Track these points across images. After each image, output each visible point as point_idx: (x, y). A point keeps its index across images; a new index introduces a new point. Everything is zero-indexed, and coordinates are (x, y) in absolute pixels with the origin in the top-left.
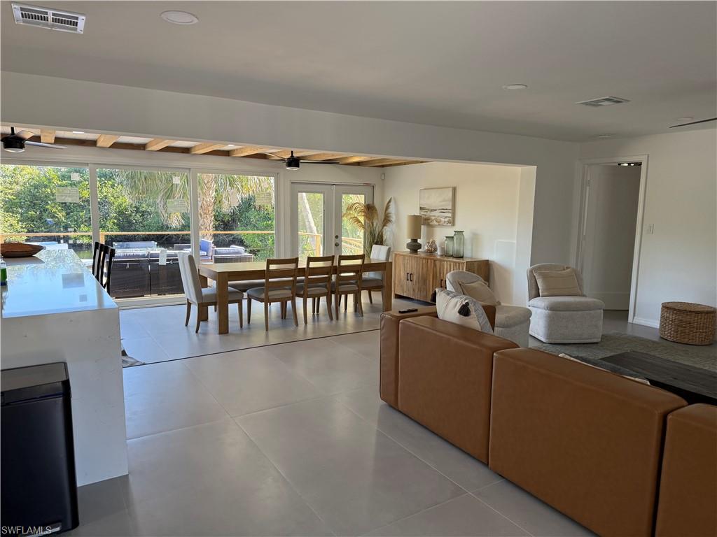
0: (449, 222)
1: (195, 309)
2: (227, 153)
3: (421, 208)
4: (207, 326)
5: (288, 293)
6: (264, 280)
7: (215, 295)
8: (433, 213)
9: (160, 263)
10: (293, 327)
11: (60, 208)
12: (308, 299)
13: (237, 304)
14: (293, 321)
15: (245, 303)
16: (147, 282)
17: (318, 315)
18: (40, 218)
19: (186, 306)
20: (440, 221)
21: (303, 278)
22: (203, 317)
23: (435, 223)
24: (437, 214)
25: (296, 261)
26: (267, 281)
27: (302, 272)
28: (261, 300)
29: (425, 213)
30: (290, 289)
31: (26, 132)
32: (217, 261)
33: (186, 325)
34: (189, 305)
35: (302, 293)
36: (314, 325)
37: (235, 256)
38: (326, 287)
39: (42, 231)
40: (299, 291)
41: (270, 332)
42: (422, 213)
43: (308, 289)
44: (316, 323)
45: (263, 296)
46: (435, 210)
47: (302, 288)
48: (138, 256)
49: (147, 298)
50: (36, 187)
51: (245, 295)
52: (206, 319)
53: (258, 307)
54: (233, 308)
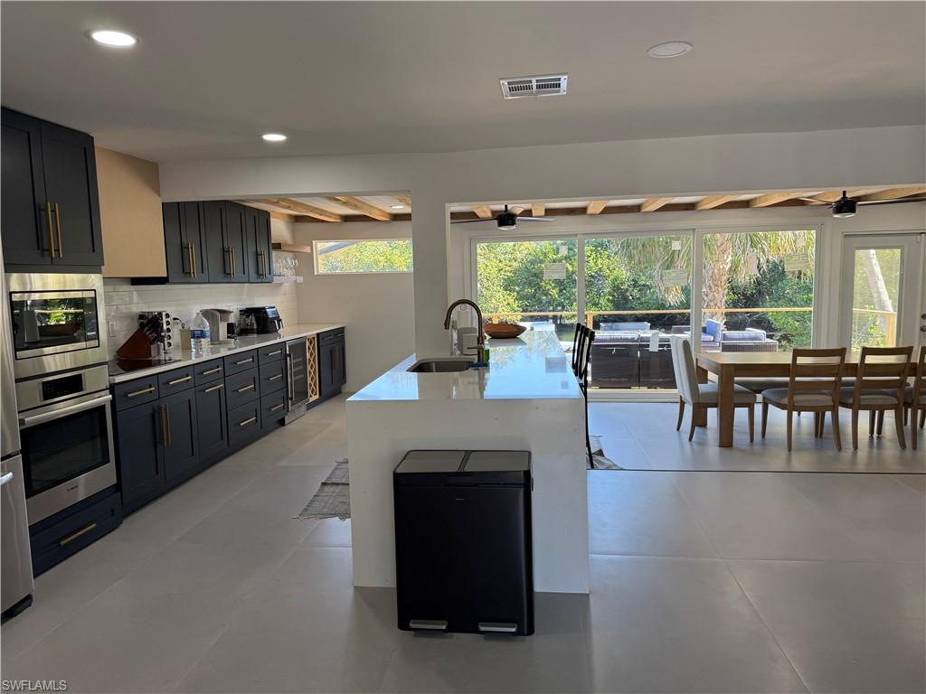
1: (689, 409)
2: (746, 204)
4: (705, 434)
5: (826, 399)
6: (787, 379)
7: (717, 394)
9: (651, 349)
10: (832, 452)
11: (553, 285)
12: (860, 412)
13: (747, 409)
14: (833, 442)
15: (758, 409)
16: (635, 371)
17: (879, 438)
18: (534, 296)
19: (678, 405)
21: (854, 378)
22: (699, 420)
25: (842, 352)
26: (792, 379)
27: (852, 369)
28: (782, 407)
30: (831, 395)
31: (517, 208)
32: (726, 348)
33: (678, 429)
34: (682, 404)
35: (851, 401)
36: (871, 452)
37: (750, 343)
38: (894, 395)
39: (535, 310)
40: (845, 397)
41: (794, 454)
43: (862, 397)
44: (875, 451)
45: (785, 401)
47: (851, 394)
48: (626, 340)
49: (635, 390)
50: (532, 263)
51: (759, 397)
52: (704, 425)
53: (777, 416)
54: (741, 414)
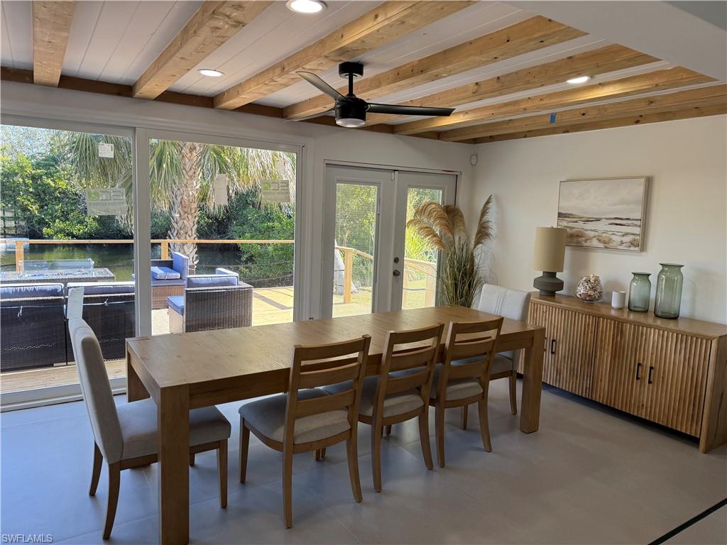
0: (633, 244)
3: (560, 215)
8: (590, 226)
20: (610, 240)
23: (595, 243)
24: (601, 226)
29: (571, 225)
37: (221, 289)
42: (565, 224)
46: (598, 220)
48: (44, 293)
